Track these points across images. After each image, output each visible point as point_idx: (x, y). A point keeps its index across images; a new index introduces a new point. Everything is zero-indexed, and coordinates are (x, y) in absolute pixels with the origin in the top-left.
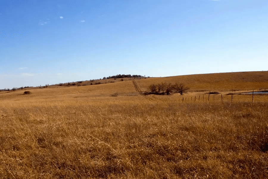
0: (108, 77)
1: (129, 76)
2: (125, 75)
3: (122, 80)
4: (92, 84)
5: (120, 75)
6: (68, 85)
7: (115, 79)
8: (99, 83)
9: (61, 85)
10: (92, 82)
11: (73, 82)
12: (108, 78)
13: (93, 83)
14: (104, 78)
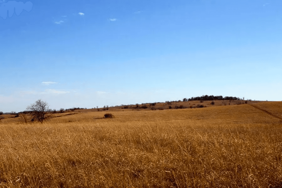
0: (190, 98)
1: (220, 98)
2: (215, 96)
3: (213, 103)
4: (170, 108)
5: (206, 96)
6: (136, 108)
7: (202, 102)
8: (181, 107)
9: (126, 107)
10: (170, 105)
11: (143, 104)
12: (189, 100)
13: (172, 106)
14: (185, 100)
